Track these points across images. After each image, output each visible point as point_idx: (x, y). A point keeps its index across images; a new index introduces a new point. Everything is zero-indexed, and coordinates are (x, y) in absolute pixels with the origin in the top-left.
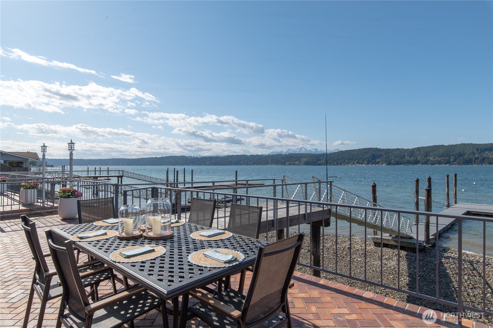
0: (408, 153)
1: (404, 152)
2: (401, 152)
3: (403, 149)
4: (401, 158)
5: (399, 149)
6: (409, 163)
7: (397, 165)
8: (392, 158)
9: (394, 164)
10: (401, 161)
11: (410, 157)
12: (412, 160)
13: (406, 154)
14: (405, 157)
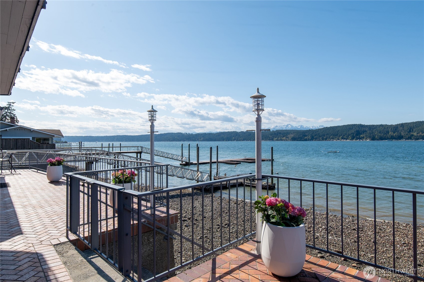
0: (392, 129)
1: (388, 128)
2: (384, 128)
3: (386, 125)
4: (385, 134)
5: (383, 125)
6: (392, 138)
7: (381, 140)
8: (376, 133)
9: (378, 140)
10: (385, 137)
11: (394, 133)
12: (396, 135)
13: (390, 129)
14: (389, 133)
